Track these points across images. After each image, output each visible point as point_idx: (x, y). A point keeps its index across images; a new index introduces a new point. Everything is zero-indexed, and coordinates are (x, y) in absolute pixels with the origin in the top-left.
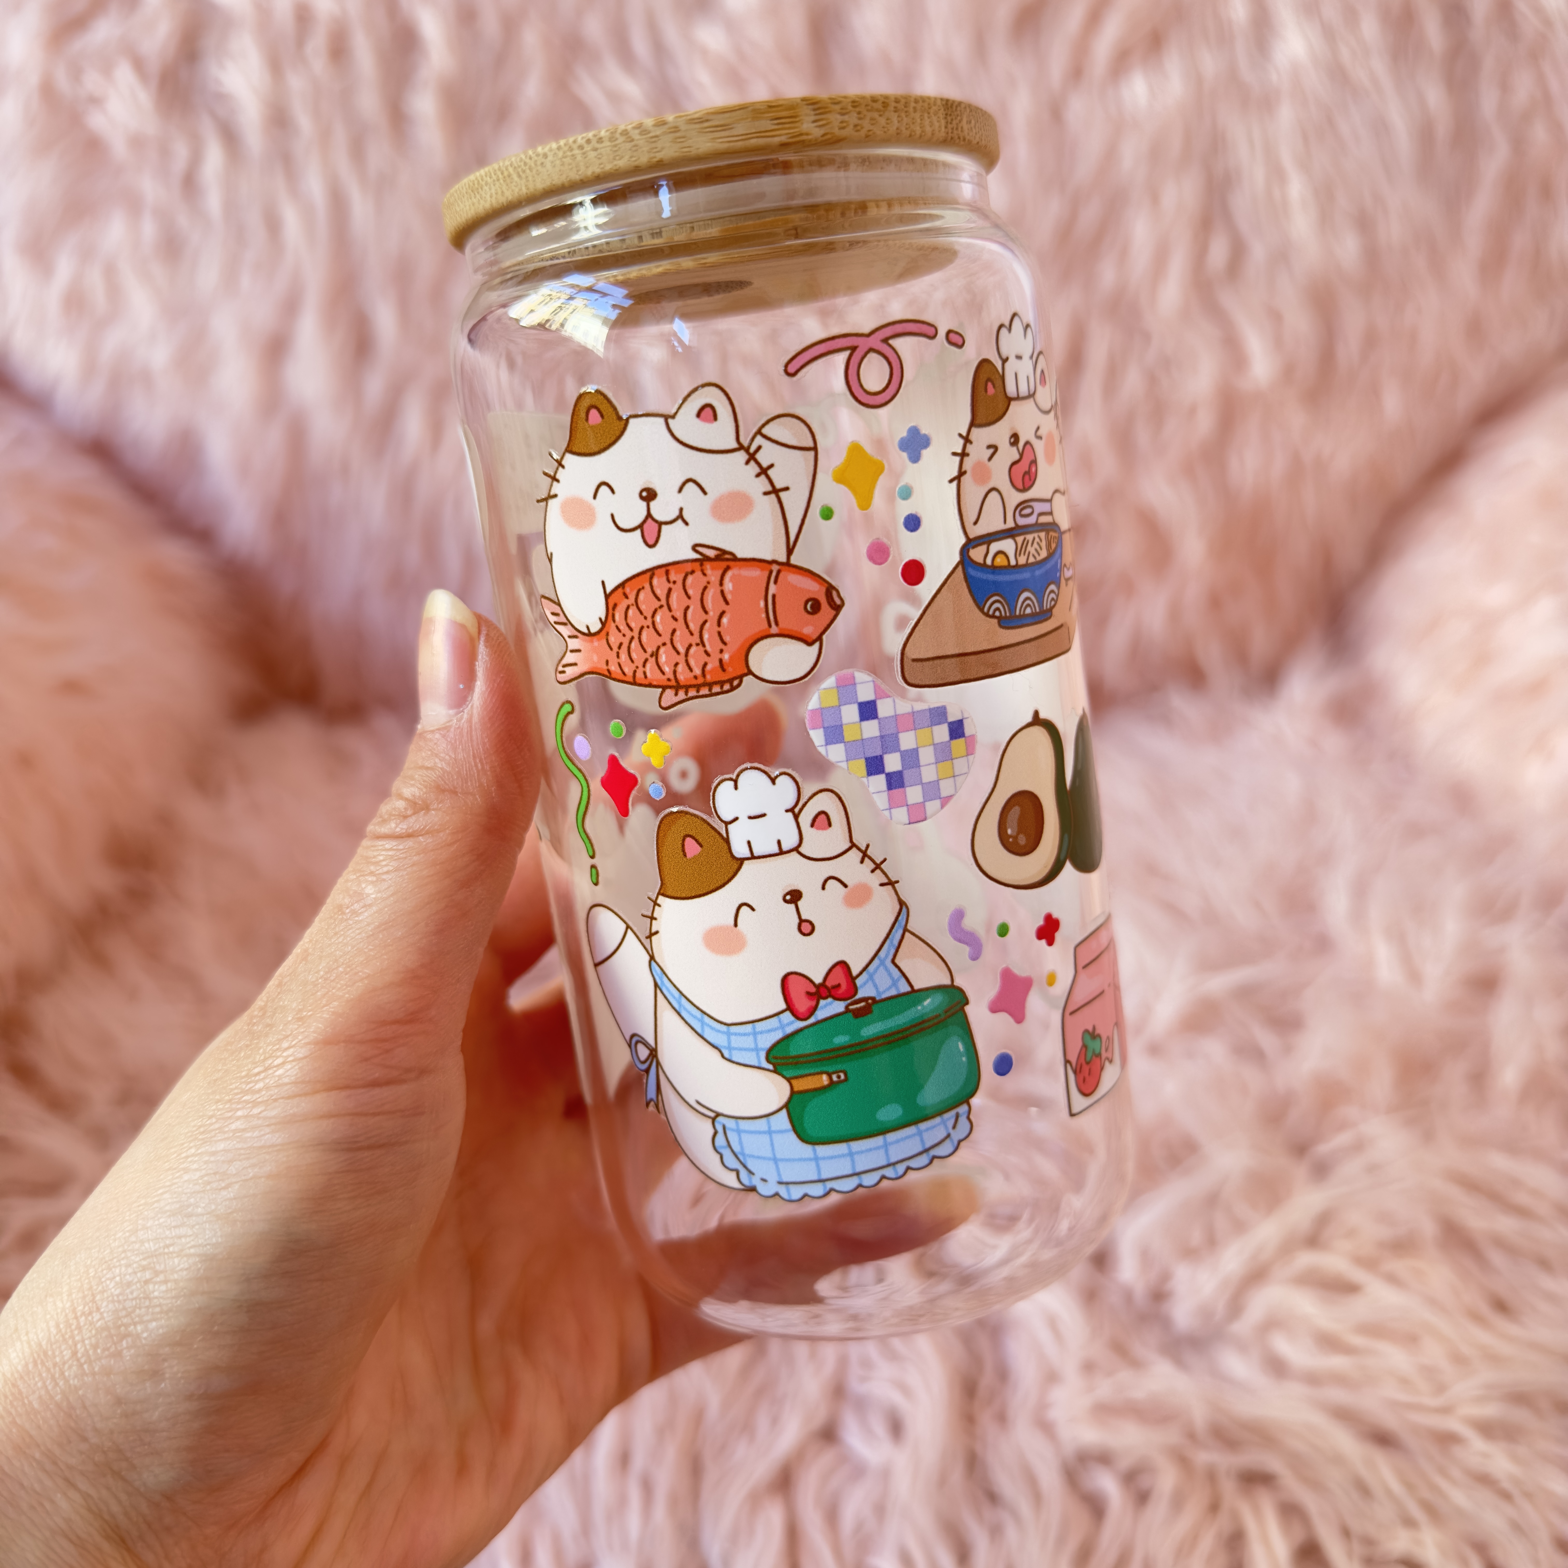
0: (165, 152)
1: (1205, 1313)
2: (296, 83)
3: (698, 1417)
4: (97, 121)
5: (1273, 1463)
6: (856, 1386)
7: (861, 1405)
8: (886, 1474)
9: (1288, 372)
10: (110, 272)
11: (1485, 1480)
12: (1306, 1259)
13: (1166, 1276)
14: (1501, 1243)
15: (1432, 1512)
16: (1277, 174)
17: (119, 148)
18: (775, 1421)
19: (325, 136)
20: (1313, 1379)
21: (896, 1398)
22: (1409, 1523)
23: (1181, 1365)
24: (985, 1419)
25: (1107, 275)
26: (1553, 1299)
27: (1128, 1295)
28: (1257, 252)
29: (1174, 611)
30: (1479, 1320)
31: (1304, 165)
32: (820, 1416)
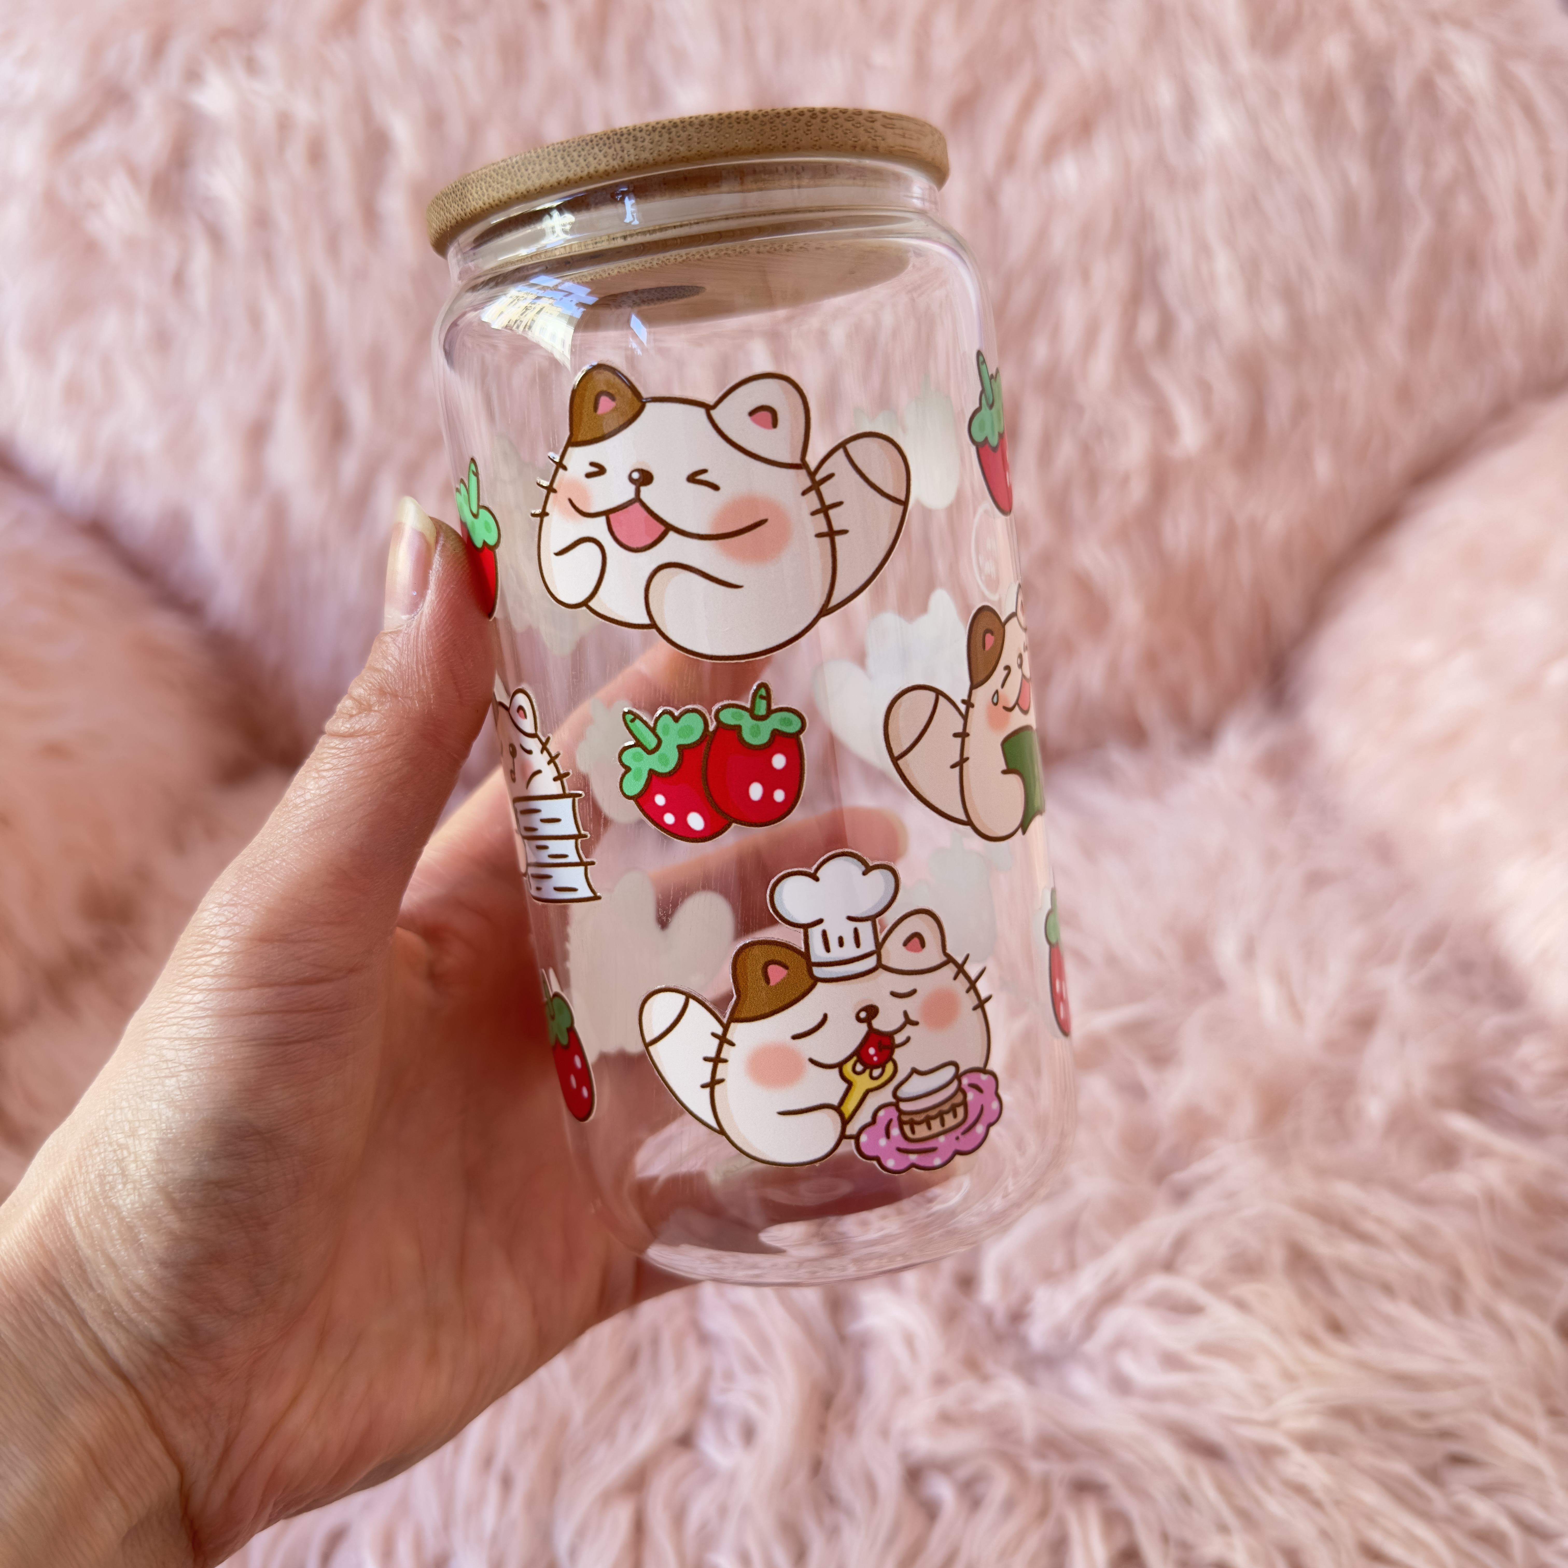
0: (157, 253)
1: (1060, 1332)
2: (277, 185)
3: (563, 1423)
4: (95, 225)
5: (1106, 1474)
6: (717, 1397)
7: (720, 1415)
8: (732, 1478)
9: (1218, 439)
10: (106, 364)
11: (1300, 1490)
12: (1158, 1282)
13: (1027, 1298)
14: (1347, 1269)
15: (1247, 1519)
16: (1204, 251)
17: (115, 250)
18: (636, 1428)
19: (303, 234)
20: (1155, 1396)
21: (753, 1408)
22: (1223, 1529)
23: (1030, 1381)
24: (836, 1429)
25: (1040, 351)
26: (1389, 1321)
27: (989, 1316)
28: (1186, 326)
29: (1113, 671)
30: (1311, 1340)
31: (1230, 241)
32: (678, 1426)
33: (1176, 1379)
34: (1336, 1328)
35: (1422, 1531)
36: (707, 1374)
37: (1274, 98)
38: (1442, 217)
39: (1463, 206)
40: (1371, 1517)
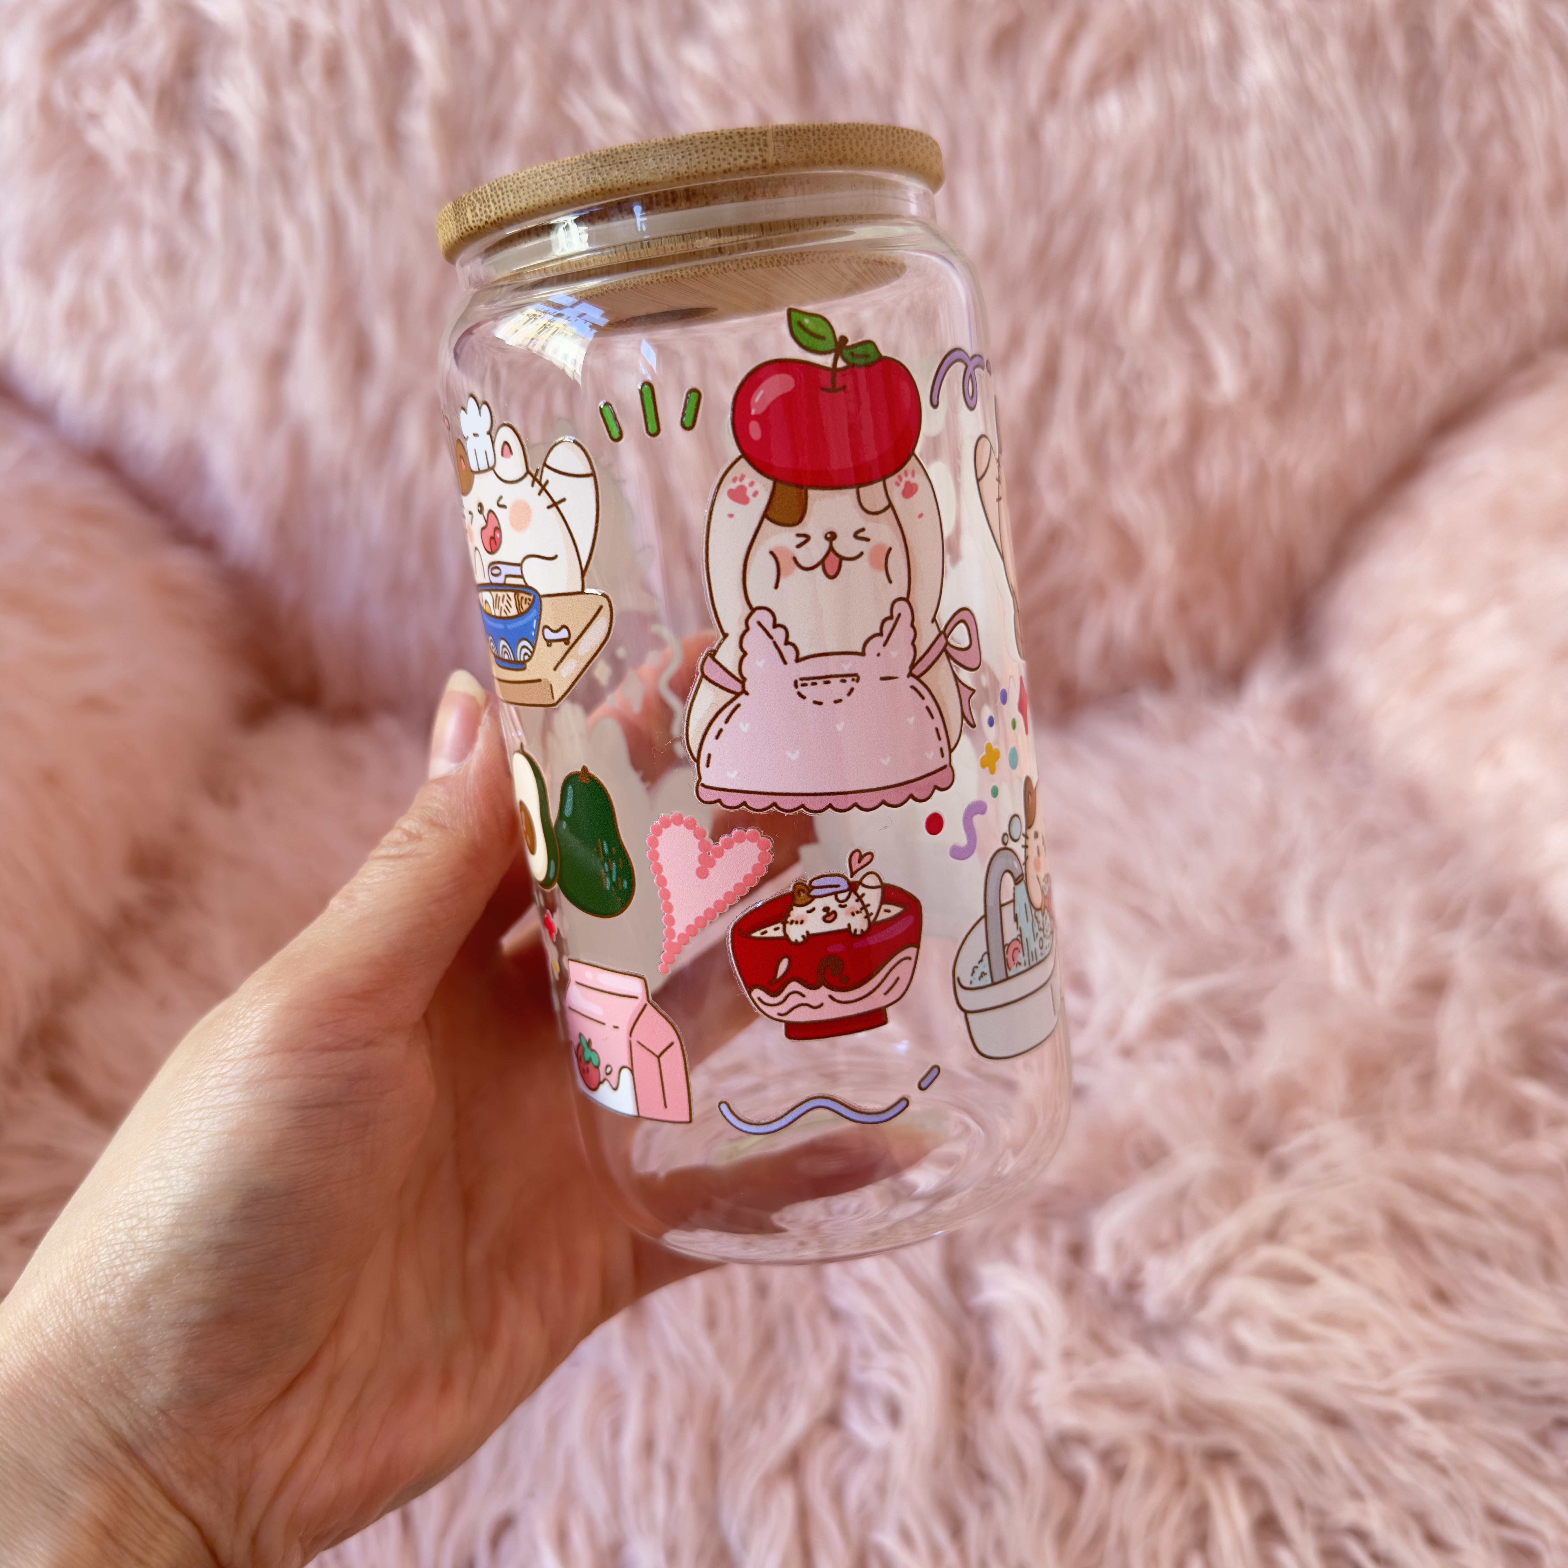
0: (164, 170)
1: (1174, 1302)
2: (292, 101)
3: (714, 1405)
4: (95, 137)
5: (1236, 1442)
6: (856, 1375)
7: (862, 1392)
8: (886, 1457)
9: (1254, 387)
10: (112, 287)
11: (1424, 1456)
12: (1266, 1253)
13: (1138, 1268)
14: (1444, 1237)
15: (1377, 1486)
16: (1245, 194)
17: (119, 165)
18: (784, 1409)
19: (322, 155)
20: (1272, 1364)
21: (894, 1385)
22: (1356, 1495)
23: (1151, 1350)
24: (975, 1404)
25: (1082, 293)
26: (1488, 1288)
27: (1103, 1286)
28: (1226, 271)
29: (1145, 616)
30: (1419, 1308)
31: (1272, 185)
32: (825, 1404)
33: (1294, 1349)
34: (1442, 1296)
35: (1545, 1496)
36: (844, 1353)
37: (1318, 38)
38: (1477, 163)
39: (1498, 153)
40: (1494, 1483)
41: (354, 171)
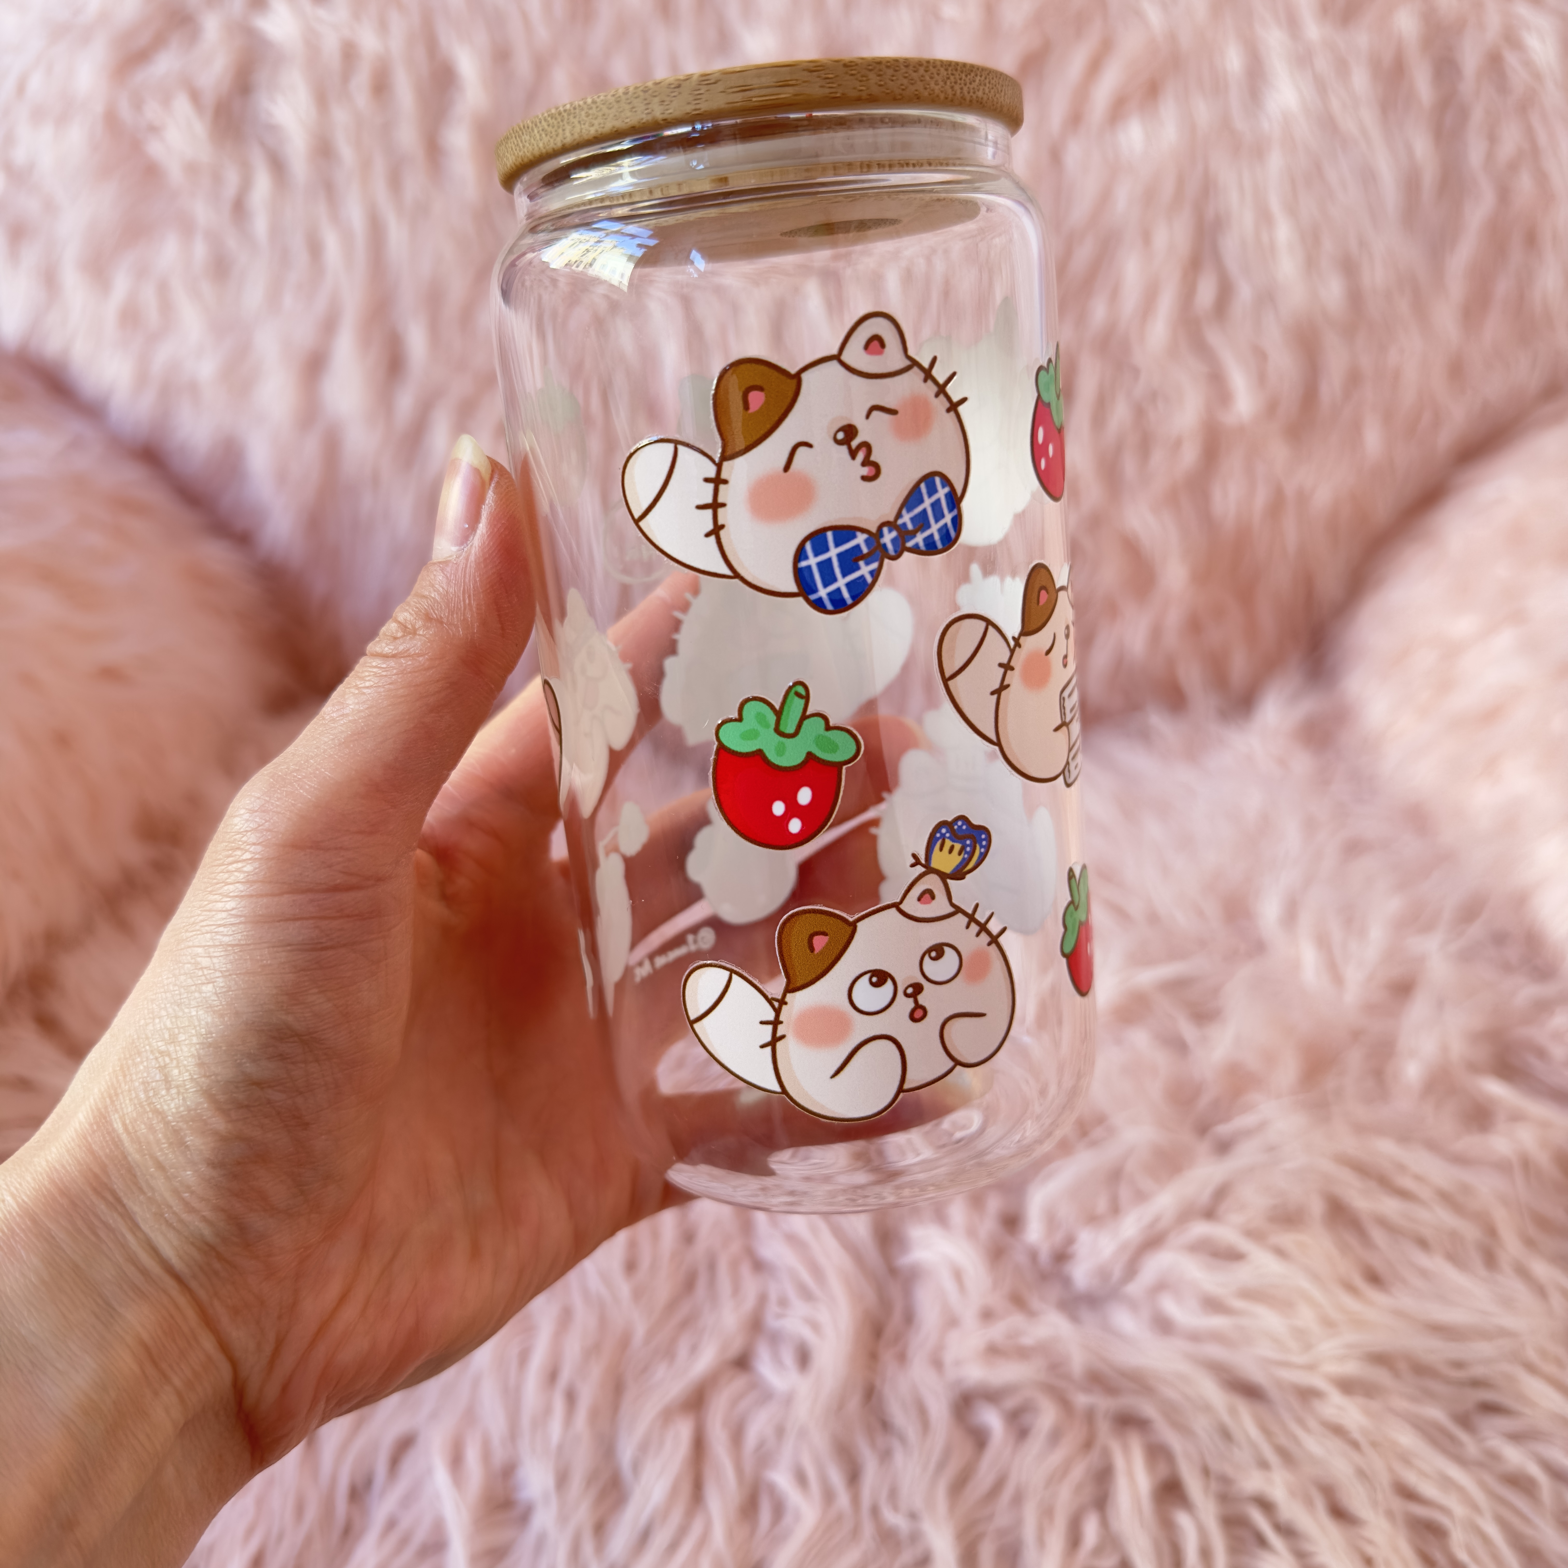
0: (217, 178)
1: (1103, 1273)
2: (340, 116)
3: (625, 1341)
4: (155, 149)
5: (1148, 1409)
6: (771, 1321)
7: (775, 1339)
8: (789, 1400)
9: (1271, 408)
10: (163, 289)
11: (1338, 1431)
12: (1200, 1229)
13: (1070, 1240)
14: (1383, 1222)
15: (1287, 1457)
16: (1265, 217)
17: (175, 173)
18: (694, 1349)
19: (366, 165)
20: (1195, 1337)
21: (807, 1333)
22: (1264, 1465)
23: (1075, 1319)
24: (888, 1357)
25: (1099, 312)
26: (1424, 1274)
27: (1033, 1255)
28: (1244, 293)
29: (1156, 634)
30: (1350, 1288)
31: (1292, 210)
32: (736, 1348)
33: (1217, 1322)
34: (1374, 1278)
35: (1455, 1472)
36: (762, 1300)
37: (1342, 67)
38: (1504, 195)
39: (1525, 183)
40: (1405, 1458)
41: (395, 182)
